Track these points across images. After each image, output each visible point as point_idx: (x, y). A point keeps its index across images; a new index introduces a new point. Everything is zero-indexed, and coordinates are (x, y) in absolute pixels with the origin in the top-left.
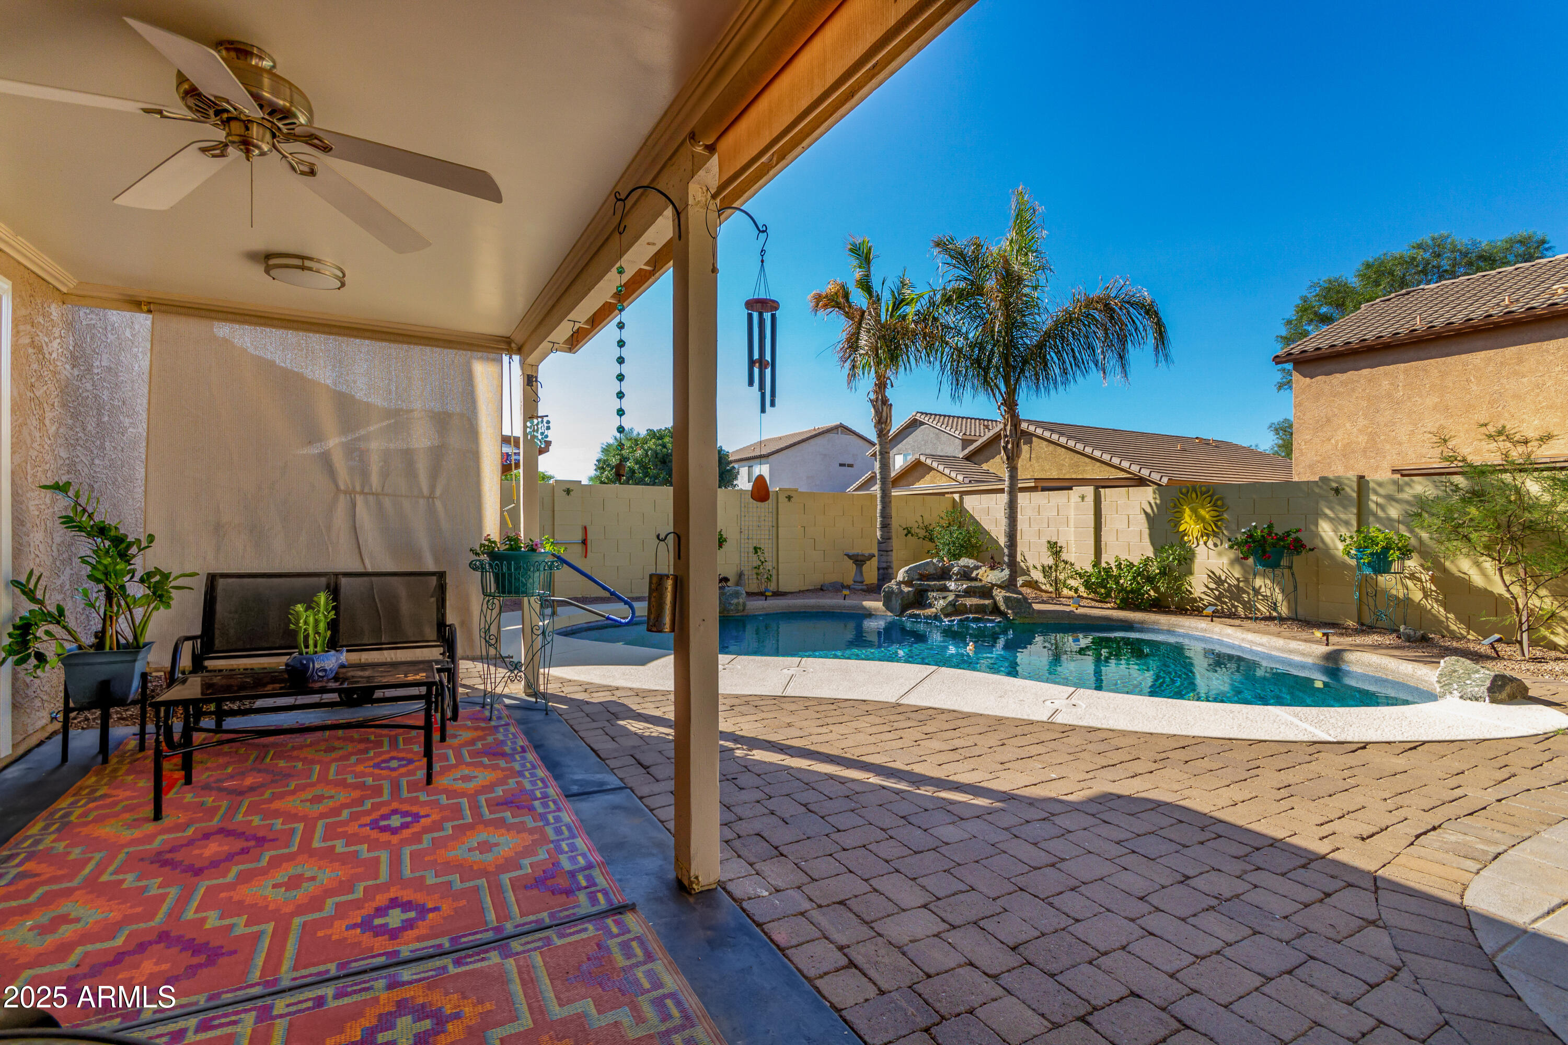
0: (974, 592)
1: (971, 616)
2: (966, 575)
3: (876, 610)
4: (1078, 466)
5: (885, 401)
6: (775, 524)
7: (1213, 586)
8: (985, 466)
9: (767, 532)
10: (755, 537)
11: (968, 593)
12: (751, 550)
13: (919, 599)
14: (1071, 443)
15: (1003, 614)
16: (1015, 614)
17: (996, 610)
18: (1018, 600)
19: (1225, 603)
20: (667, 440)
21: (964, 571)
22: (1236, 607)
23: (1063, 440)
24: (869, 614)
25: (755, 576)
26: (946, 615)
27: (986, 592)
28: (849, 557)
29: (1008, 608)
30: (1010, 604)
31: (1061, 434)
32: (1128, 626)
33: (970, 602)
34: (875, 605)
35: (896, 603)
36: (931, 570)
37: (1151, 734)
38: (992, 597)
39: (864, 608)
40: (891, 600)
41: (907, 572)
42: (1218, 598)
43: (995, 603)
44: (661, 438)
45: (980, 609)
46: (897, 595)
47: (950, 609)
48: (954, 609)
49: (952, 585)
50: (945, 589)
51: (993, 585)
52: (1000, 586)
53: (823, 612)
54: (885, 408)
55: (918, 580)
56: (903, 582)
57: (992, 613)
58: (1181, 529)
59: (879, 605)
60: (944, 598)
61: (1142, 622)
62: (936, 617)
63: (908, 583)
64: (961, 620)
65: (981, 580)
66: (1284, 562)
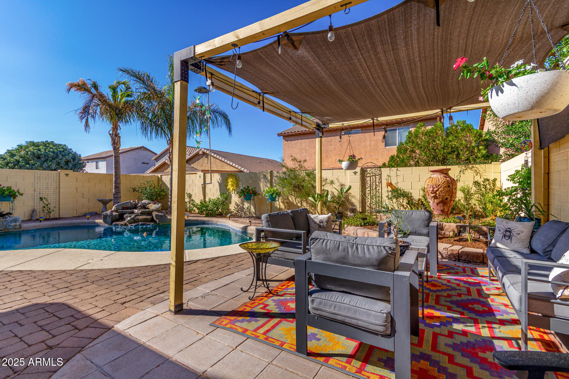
0: (145, 213)
1: (140, 223)
2: (144, 207)
3: (101, 223)
4: (223, 166)
5: (117, 135)
6: (58, 187)
7: (236, 207)
8: (192, 165)
9: (53, 190)
10: (44, 193)
11: (142, 214)
12: (39, 199)
13: (121, 217)
14: (220, 158)
15: (155, 222)
16: (159, 221)
17: (152, 220)
18: (161, 216)
19: (239, 213)
20: (41, 147)
21: (144, 205)
22: (242, 214)
23: (218, 157)
24: (98, 225)
25: (42, 211)
26: (130, 224)
27: (150, 213)
28: (100, 201)
29: (157, 219)
30: (158, 218)
31: (218, 155)
32: (204, 223)
33: (141, 217)
34: (100, 221)
35: (109, 220)
36: (129, 205)
37: (116, 269)
38: (152, 215)
39: (95, 223)
40: (107, 219)
41: (116, 206)
42: (237, 211)
43: (153, 217)
44: (38, 146)
45: (145, 220)
46: (109, 216)
47: (132, 221)
48: (134, 221)
49: (136, 211)
50: (133, 213)
51: (153, 210)
52: (156, 211)
53: (74, 226)
54: (116, 138)
55: (122, 209)
56: (114, 211)
57: (150, 221)
58: (228, 188)
59: (101, 221)
60: (130, 216)
61: (208, 221)
62: (126, 225)
63: (116, 211)
64: (136, 225)
65: (149, 208)
66: (252, 198)
